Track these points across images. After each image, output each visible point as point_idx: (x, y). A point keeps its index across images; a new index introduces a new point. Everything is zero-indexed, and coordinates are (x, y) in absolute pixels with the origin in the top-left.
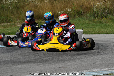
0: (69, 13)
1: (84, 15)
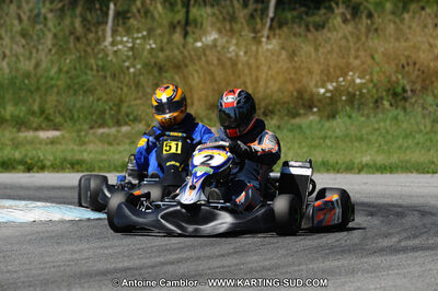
0: (358, 93)
1: (413, 100)
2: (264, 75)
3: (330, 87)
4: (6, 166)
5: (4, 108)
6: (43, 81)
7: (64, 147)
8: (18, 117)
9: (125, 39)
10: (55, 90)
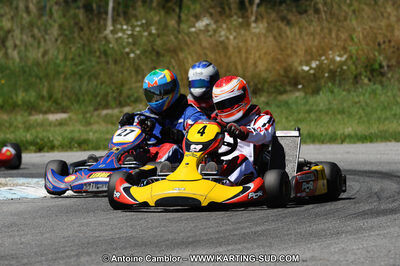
0: (339, 70)
1: (389, 75)
3: (314, 65)
5: (16, 95)
7: (71, 128)
8: (29, 101)
9: (125, 27)
10: (62, 76)
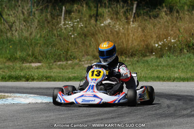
0: (173, 46)
2: (131, 38)
3: (160, 44)
4: (17, 79)
5: (16, 53)
6: (33, 41)
7: (43, 70)
8: (23, 57)
9: (70, 22)
10: (39, 45)
